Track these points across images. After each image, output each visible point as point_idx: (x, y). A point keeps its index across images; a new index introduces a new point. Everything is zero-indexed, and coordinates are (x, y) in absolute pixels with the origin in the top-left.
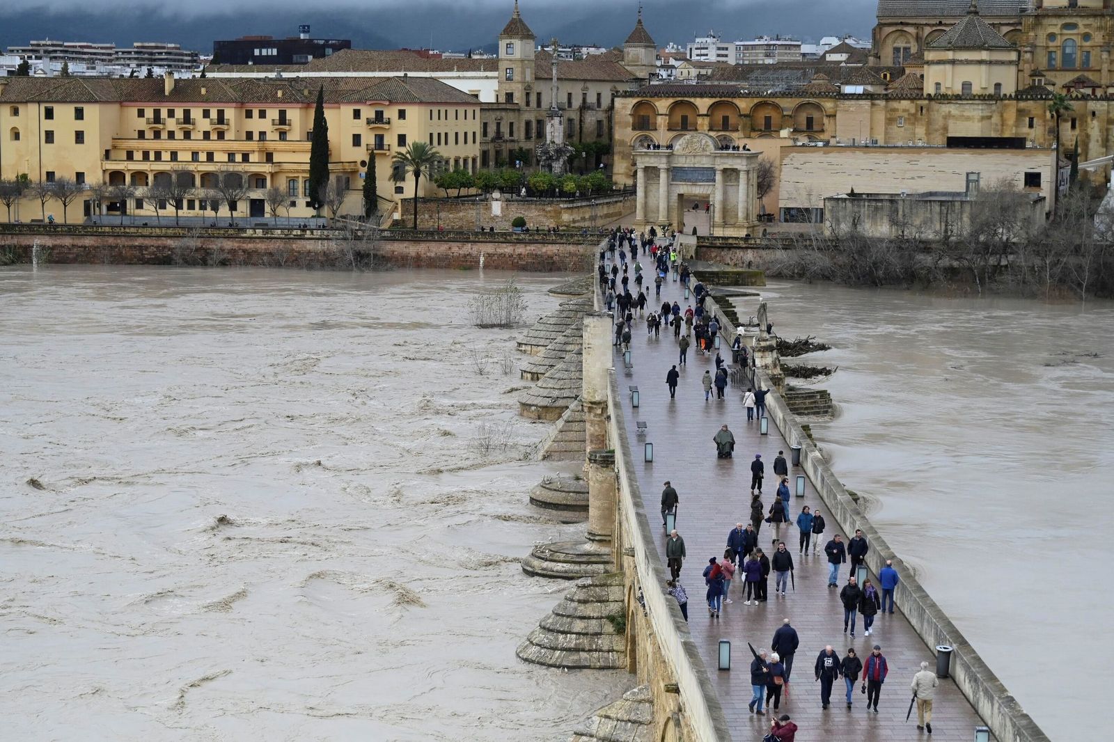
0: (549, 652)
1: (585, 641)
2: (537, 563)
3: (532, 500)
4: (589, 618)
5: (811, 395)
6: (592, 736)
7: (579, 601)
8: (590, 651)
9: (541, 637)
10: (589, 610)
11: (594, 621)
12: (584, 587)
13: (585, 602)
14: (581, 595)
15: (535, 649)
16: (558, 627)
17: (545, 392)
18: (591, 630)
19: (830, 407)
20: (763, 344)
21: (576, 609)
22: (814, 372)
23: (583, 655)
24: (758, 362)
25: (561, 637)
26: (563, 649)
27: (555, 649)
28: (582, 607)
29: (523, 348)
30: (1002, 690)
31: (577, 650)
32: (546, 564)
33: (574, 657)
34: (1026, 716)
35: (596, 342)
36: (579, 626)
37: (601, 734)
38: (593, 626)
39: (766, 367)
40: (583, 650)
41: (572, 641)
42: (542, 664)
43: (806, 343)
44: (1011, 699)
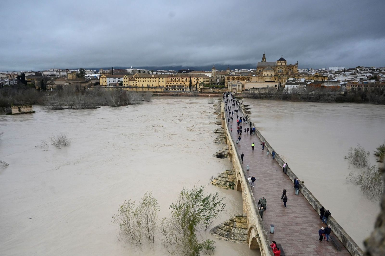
1: (221, 140)
3: (215, 123)
5: (248, 112)
6: (221, 151)
9: (216, 139)
10: (221, 136)
14: (220, 135)
17: (216, 111)
18: (222, 139)
19: (250, 113)
22: (249, 109)
23: (221, 142)
29: (214, 106)
30: (271, 147)
32: (216, 131)
33: (220, 142)
34: (273, 150)
35: (223, 105)
36: (220, 138)
37: (223, 151)
38: (222, 138)
39: (243, 108)
41: (219, 140)
42: (216, 143)
44: (272, 148)
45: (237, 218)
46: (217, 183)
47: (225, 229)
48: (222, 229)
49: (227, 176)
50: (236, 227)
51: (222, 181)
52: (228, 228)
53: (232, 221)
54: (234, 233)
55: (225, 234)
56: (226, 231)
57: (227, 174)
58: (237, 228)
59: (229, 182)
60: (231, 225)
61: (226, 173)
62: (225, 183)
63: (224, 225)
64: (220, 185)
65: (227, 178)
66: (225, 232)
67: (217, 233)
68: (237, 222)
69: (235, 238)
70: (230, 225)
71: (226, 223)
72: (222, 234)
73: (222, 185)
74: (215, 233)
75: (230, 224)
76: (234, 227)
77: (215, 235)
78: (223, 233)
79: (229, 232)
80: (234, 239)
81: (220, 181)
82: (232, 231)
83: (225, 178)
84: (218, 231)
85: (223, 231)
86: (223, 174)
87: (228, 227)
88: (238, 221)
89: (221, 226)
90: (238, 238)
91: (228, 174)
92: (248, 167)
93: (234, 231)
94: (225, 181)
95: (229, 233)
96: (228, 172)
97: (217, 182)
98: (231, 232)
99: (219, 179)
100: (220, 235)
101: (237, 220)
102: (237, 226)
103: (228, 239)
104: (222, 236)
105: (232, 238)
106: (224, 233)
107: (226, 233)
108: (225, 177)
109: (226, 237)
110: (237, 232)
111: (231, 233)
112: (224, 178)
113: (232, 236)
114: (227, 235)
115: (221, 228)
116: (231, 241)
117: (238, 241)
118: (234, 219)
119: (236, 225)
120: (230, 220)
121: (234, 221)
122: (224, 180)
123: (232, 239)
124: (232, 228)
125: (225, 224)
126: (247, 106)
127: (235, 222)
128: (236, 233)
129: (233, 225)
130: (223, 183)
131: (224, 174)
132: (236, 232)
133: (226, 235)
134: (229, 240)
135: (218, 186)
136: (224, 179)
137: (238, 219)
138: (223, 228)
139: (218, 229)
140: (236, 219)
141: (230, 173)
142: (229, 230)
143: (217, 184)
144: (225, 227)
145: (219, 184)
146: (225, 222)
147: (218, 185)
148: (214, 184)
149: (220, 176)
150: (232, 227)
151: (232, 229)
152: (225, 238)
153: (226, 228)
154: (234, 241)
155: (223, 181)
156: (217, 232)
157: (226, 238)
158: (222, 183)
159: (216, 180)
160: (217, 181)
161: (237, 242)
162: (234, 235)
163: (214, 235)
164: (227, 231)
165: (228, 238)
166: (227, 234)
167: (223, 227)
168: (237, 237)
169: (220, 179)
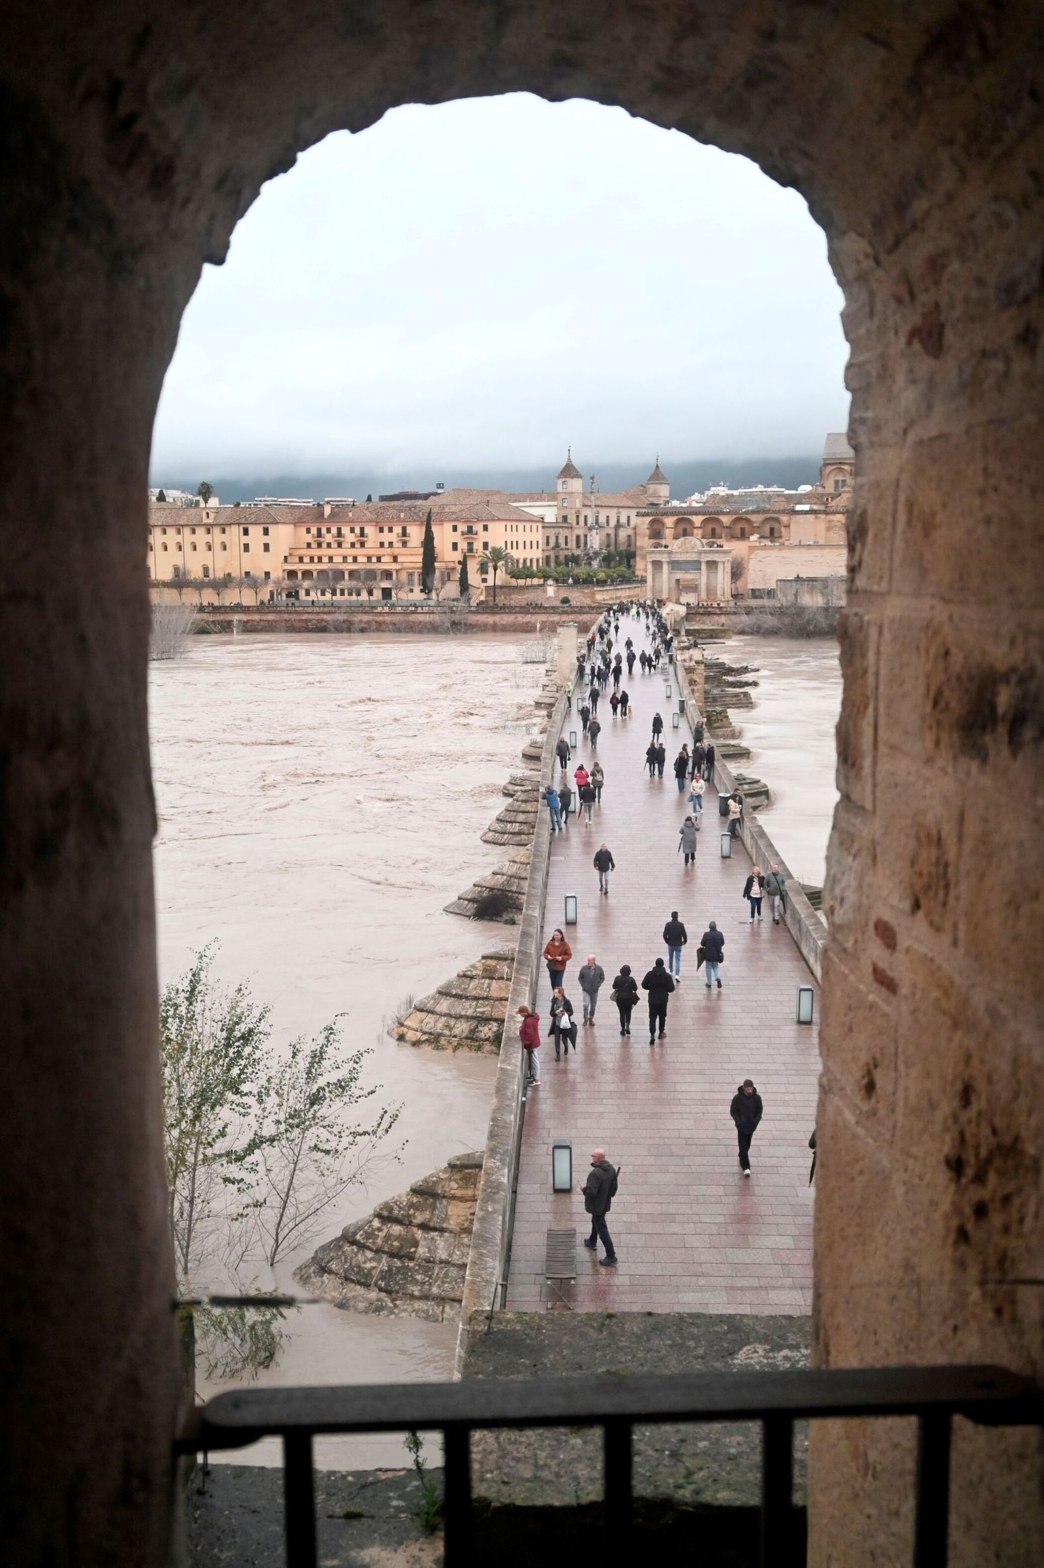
0: (500, 836)
1: (525, 828)
2: (511, 787)
3: (524, 756)
4: (529, 812)
5: (737, 695)
6: (503, 875)
7: (522, 801)
8: (528, 834)
9: (497, 826)
10: (529, 807)
11: (532, 815)
12: (526, 791)
13: (525, 801)
14: (523, 797)
15: (491, 834)
16: (507, 818)
18: (530, 819)
19: (751, 703)
20: (682, 645)
21: (519, 806)
22: (747, 684)
23: (524, 836)
24: (679, 658)
25: (509, 825)
26: (510, 833)
27: (504, 833)
28: (524, 805)
29: (550, 673)
31: (519, 833)
33: (517, 838)
36: (521, 817)
37: (509, 873)
39: (684, 661)
40: (524, 834)
41: (516, 827)
42: (495, 843)
43: (746, 668)
45: (458, 1176)
46: (425, 1033)
47: (379, 1241)
48: (362, 1247)
49: (489, 986)
50: (442, 1230)
51: (459, 1017)
52: (398, 1238)
53: (426, 1193)
54: (428, 1261)
55: (375, 1273)
56: (385, 1256)
57: (490, 974)
58: (451, 1232)
59: (495, 1024)
60: (419, 1218)
61: (485, 970)
62: (473, 1031)
63: (376, 1223)
64: (443, 1041)
65: (486, 998)
66: (379, 1261)
67: (330, 1272)
68: (454, 1198)
69: (435, 1290)
70: (409, 1216)
71: (391, 1210)
72: (357, 1273)
73: (455, 1041)
74: (324, 1270)
75: (412, 1212)
76: (435, 1229)
77: (323, 1282)
78: (368, 1265)
79: (400, 1257)
80: (425, 1297)
81: (444, 1019)
82: (422, 1251)
83: (476, 999)
84: (338, 1258)
85: (369, 1254)
86: (465, 976)
87: (397, 1229)
88: (459, 1193)
89: (360, 1228)
90: (453, 1288)
91: (492, 978)
92: (571, 902)
93: (430, 1250)
94: (473, 1018)
95: (399, 1264)
96: (492, 963)
97: (432, 1023)
98: (412, 1259)
99: (438, 1009)
100: (347, 1279)
101: (453, 1187)
102: (452, 1224)
103: (393, 1300)
104: (359, 1283)
105: (416, 1293)
106: (374, 1268)
107: (384, 1263)
108: (474, 993)
109: (381, 1290)
110: (450, 1255)
111: (411, 1264)
112: (467, 998)
113: (419, 1277)
114: (387, 1275)
115: (358, 1237)
116: (405, 1310)
117: (447, 1308)
118: (440, 1180)
119: (446, 1218)
120: (415, 1191)
121: (435, 1196)
122: (470, 1012)
123: (413, 1297)
124: (419, 1234)
125: (385, 1213)
126: (745, 670)
127: (445, 1202)
128: (441, 1262)
129: (427, 1215)
130: (462, 1028)
131: (472, 978)
132: (444, 1256)
133: (383, 1278)
134: (398, 1302)
135: (427, 1048)
136: (469, 1008)
137: (461, 1179)
138: (368, 1238)
139: (340, 1247)
140: (450, 1179)
141: (504, 969)
142: (401, 1247)
143: (425, 1037)
144: (380, 1229)
145: (440, 1035)
146: (387, 1206)
147: (434, 1040)
148: (411, 1036)
149: (444, 993)
150: (424, 1227)
151: (422, 1243)
152: (373, 1295)
153: (388, 1237)
154: (426, 1308)
155: (461, 1017)
156: (333, 1266)
157: (383, 1295)
158: (456, 1031)
159: (423, 1015)
160: (430, 1019)
161: (443, 1312)
162: (427, 1271)
163: (316, 1280)
164: (392, 1255)
165: (389, 1292)
166: (390, 1270)
167: (370, 1235)
168: (443, 1282)
169: (444, 1005)
